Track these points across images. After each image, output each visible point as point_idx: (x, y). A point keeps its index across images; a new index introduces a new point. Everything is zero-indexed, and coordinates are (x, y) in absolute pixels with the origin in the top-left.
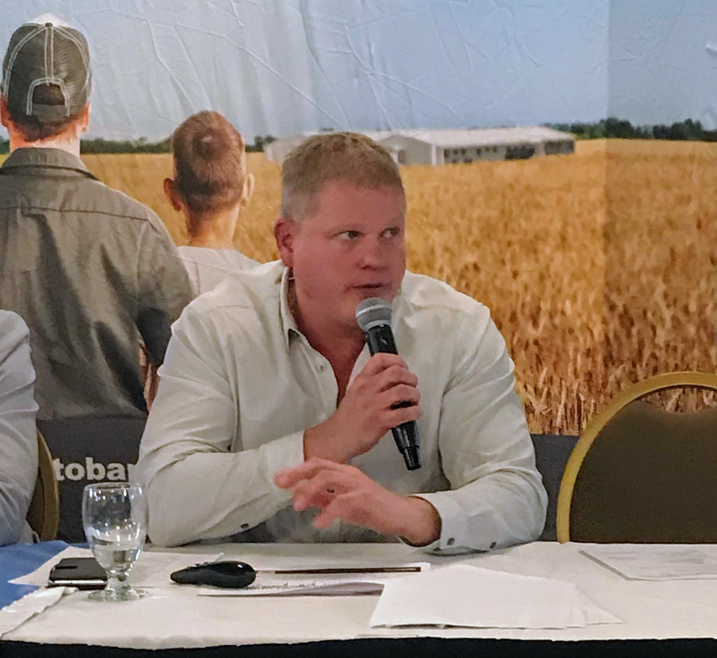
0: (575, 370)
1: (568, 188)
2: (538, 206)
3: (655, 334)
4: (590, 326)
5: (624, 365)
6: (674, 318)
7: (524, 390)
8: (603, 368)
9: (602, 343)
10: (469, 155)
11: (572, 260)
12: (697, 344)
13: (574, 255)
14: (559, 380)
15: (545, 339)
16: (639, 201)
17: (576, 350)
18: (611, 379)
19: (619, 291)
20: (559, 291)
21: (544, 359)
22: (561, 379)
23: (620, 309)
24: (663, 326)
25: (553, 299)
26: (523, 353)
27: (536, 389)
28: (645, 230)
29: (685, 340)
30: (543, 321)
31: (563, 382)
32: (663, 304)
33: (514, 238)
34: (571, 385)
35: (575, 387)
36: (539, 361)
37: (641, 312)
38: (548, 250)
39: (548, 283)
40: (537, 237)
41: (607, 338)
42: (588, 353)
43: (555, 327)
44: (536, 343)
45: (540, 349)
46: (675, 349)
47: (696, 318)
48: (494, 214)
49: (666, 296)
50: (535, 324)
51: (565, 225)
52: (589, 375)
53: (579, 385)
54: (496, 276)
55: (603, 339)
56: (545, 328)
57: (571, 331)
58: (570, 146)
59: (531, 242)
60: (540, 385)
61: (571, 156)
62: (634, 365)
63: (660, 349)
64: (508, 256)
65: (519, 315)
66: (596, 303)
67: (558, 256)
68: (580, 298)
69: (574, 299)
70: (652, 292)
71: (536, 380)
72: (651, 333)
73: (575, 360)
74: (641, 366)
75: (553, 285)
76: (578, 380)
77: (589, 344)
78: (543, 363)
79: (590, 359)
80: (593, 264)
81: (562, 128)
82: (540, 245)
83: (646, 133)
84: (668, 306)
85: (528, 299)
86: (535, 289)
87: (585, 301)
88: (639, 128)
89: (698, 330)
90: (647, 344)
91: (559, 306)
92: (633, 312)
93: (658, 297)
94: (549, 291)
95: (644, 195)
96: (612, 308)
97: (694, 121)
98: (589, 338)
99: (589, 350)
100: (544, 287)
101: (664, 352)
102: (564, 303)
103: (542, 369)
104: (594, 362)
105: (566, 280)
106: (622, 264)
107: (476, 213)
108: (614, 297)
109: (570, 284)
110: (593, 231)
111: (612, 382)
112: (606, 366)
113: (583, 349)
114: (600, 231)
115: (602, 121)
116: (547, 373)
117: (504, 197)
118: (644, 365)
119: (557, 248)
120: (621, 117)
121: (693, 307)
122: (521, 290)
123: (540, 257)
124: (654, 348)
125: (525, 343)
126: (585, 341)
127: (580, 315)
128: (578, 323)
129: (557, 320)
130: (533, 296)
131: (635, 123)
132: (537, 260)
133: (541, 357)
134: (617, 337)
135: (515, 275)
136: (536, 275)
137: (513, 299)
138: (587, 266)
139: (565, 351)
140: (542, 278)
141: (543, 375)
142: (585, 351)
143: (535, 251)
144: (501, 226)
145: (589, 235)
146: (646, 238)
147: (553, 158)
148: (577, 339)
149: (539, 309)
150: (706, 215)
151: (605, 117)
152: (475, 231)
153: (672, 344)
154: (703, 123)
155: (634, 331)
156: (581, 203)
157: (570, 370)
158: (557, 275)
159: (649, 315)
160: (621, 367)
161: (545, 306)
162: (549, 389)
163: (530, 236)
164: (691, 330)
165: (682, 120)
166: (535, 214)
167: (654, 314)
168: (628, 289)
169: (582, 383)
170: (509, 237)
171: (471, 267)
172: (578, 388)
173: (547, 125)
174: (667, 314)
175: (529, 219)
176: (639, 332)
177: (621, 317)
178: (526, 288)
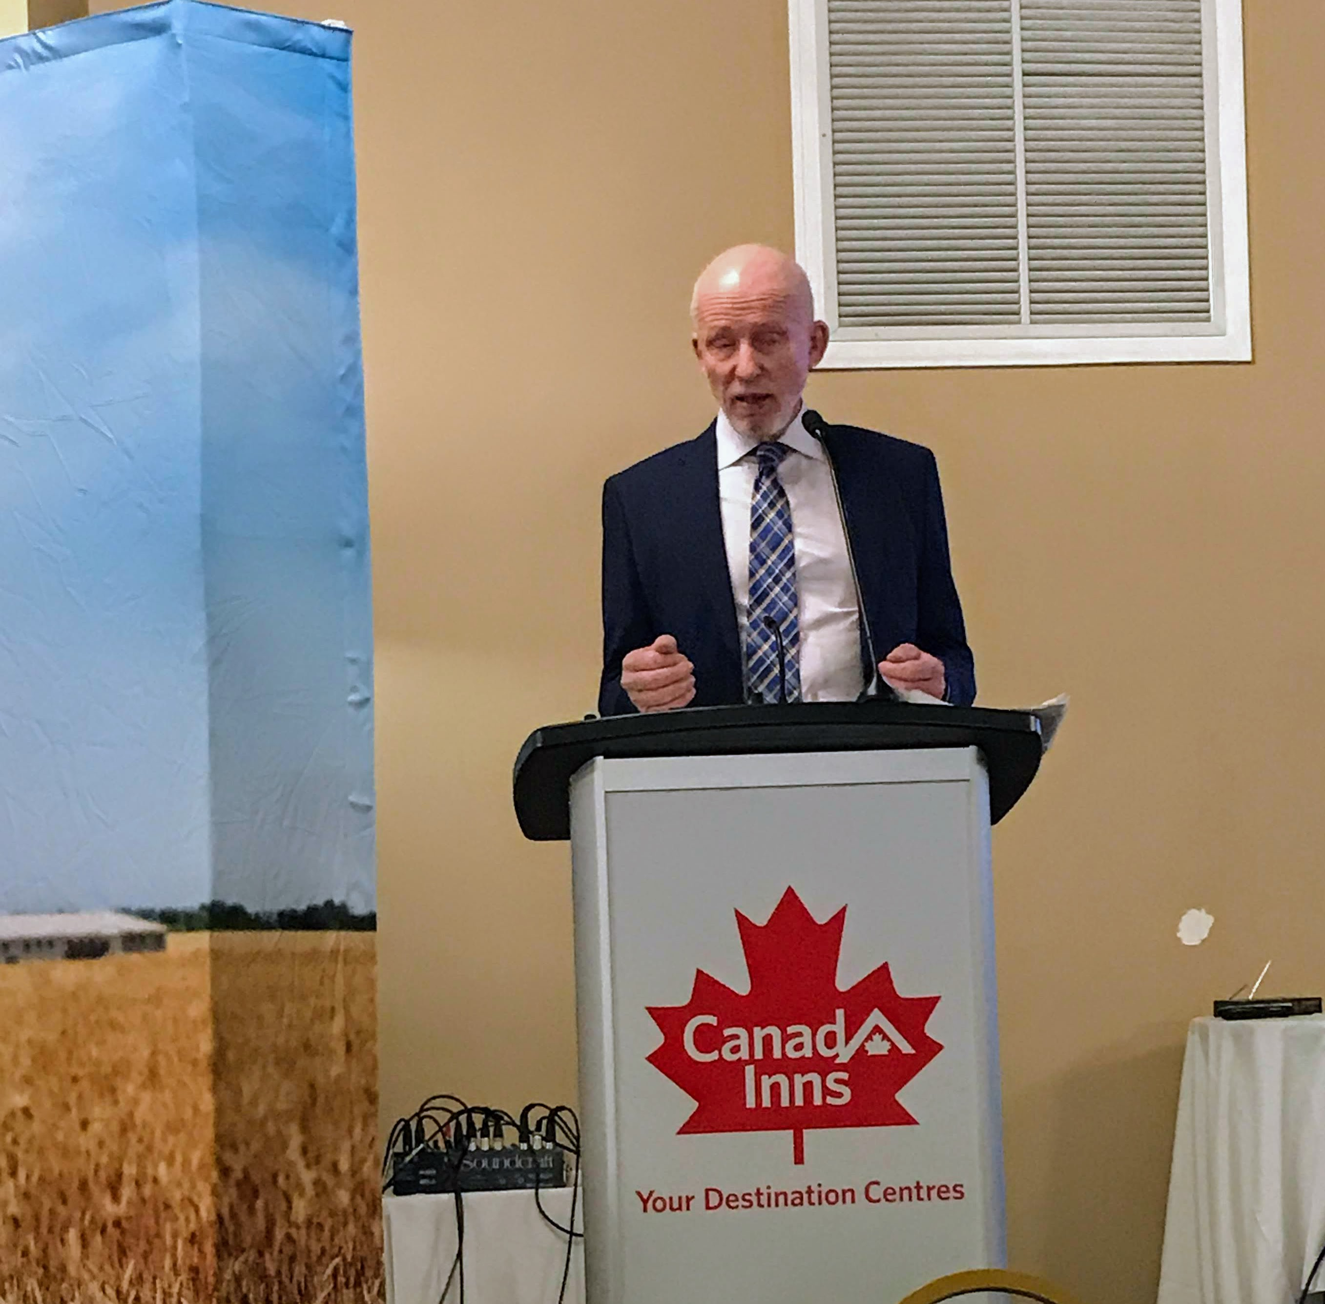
0: (175, 1264)
1: (156, 999)
2: (114, 1025)
3: (290, 1208)
4: (196, 1199)
5: (245, 1255)
6: (317, 1182)
7: (102, 1293)
8: (215, 1260)
9: (211, 1224)
10: (13, 951)
11: (165, 1105)
12: (351, 1219)
13: (167, 1096)
14: (151, 1280)
15: (129, 1218)
16: (260, 1018)
17: (175, 1236)
18: (228, 1276)
19: (234, 1148)
20: (150, 1149)
21: (129, 1247)
22: (155, 1278)
23: (238, 1174)
24: (302, 1194)
25: (141, 1159)
26: (98, 1238)
27: (118, 1292)
28: (271, 1057)
29: (332, 1214)
30: (127, 1192)
31: (158, 1281)
32: (301, 1164)
33: (81, 1073)
34: (170, 1286)
35: (175, 1289)
36: (123, 1252)
37: (268, 1177)
38: (130, 1089)
39: (133, 1138)
40: (116, 1072)
41: (220, 1218)
42: (193, 1239)
43: (143, 1201)
44: (117, 1224)
45: (123, 1232)
46: (320, 1226)
47: (348, 1182)
48: (51, 1037)
49: (304, 1151)
50: (116, 1198)
51: (154, 1053)
52: (194, 1270)
53: (181, 1284)
54: (55, 1126)
55: (213, 1217)
56: (129, 1203)
57: (167, 1206)
58: (157, 942)
59: (106, 1077)
60: (125, 1285)
61: (160, 955)
62: (261, 1254)
63: (298, 1228)
64: (72, 1099)
65: (91, 1184)
66: (202, 1166)
67: (146, 1097)
68: (179, 1158)
69: (170, 1160)
70: (285, 1146)
71: (119, 1278)
72: (284, 1206)
73: (175, 1247)
74: (271, 1254)
75: (140, 1140)
76: (180, 1278)
77: (193, 1226)
78: (128, 1253)
79: (196, 1247)
80: (196, 1109)
81: (146, 915)
82: (118, 1082)
83: (268, 922)
84: (308, 1166)
85: (104, 1160)
86: (113, 1146)
87: (186, 1162)
88: (257, 915)
89: (353, 1199)
90: (280, 1221)
91: (150, 1171)
92: (256, 1178)
93: (293, 1153)
94: (135, 1148)
95: (267, 1009)
96: (225, 1171)
97: (337, 901)
98: (193, 1216)
99: (193, 1235)
100: (128, 1142)
101: (303, 1231)
102: (156, 1166)
103: (127, 1263)
104: (200, 1251)
105: (158, 1133)
106: (238, 1108)
107: (24, 1035)
108: (228, 1157)
109: (164, 1140)
110: (195, 1063)
111: (229, 1281)
112: (219, 1256)
113: (185, 1233)
114: (204, 1064)
115: (203, 907)
116: (135, 1268)
117: (65, 1011)
118: (276, 1253)
119: (143, 1086)
120: (230, 901)
121: (344, 1166)
122: (92, 1146)
123: (121, 1098)
124: (290, 1227)
125: (100, 1225)
126: (187, 1220)
127: (179, 1185)
128: (176, 1196)
129: (147, 1190)
130: (111, 1156)
131: (251, 908)
132: (116, 1102)
133: (125, 1244)
134: (233, 1215)
135: (84, 1125)
136: (115, 1127)
137: (81, 1160)
138: (188, 1113)
139: (158, 1235)
140: (124, 1130)
141: (129, 1272)
142: (190, 1237)
143: (113, 1091)
144: (63, 1055)
145: (190, 1068)
146: (271, 1069)
147: (135, 957)
148: (176, 1219)
149: (119, 1175)
150: (358, 1033)
151: (207, 900)
152: (26, 1061)
153: (315, 1220)
154: (350, 904)
155: (259, 1204)
156: (175, 1020)
157: (168, 1263)
158: (145, 1125)
159: (281, 1180)
160: (242, 1259)
161: (130, 1170)
162: (137, 1292)
163: (106, 1069)
164: (343, 1197)
165: (320, 901)
166: (112, 1038)
167: (287, 1177)
168: (247, 1144)
169: (185, 1284)
170: (75, 1070)
171: (19, 1114)
172: (180, 1289)
173: (126, 911)
174: (307, 1177)
175: (101, 1043)
176: (266, 1205)
177: (238, 1184)
178: (101, 1144)
